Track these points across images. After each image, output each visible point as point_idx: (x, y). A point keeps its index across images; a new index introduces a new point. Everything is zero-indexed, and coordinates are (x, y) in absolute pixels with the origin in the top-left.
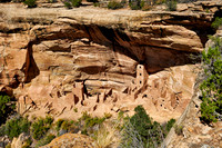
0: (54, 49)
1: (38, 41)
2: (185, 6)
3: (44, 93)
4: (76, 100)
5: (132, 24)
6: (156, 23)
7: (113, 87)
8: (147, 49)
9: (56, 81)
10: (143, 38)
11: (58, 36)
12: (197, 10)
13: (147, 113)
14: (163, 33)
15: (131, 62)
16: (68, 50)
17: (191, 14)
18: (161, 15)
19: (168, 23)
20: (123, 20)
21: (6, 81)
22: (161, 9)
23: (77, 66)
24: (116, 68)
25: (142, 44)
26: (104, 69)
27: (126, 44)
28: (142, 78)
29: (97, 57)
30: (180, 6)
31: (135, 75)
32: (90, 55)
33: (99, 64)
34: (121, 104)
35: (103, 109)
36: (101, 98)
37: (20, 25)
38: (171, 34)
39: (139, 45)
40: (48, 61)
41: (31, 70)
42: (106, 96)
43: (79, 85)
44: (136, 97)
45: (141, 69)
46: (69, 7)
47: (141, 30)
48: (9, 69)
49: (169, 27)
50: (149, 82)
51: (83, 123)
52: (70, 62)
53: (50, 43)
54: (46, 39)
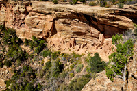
0: (64, 23)
1: (57, 19)
2: (128, 6)
3: (58, 41)
4: (71, 46)
5: (99, 14)
6: (111, 14)
7: (87, 42)
8: (106, 26)
9: (63, 37)
10: (104, 21)
11: (65, 17)
12: (134, 9)
13: (100, 56)
14: (114, 19)
15: (97, 32)
16: (69, 24)
17: (131, 10)
18: (115, 10)
19: (117, 14)
20: (95, 12)
21: (44, 34)
22: (115, 7)
23: (73, 31)
24: (90, 34)
25: (103, 24)
26: (84, 34)
27: (95, 23)
28: (101, 40)
29: (81, 28)
30: (125, 6)
31: (98, 38)
32: (78, 27)
33: (82, 31)
34: (89, 50)
35: (82, 51)
36: (82, 46)
37: (51, 11)
38: (118, 20)
39: (101, 24)
40: (61, 28)
41: (54, 31)
42: (84, 46)
43: (73, 40)
44: (97, 48)
45: (101, 35)
46: (72, 4)
47: (103, 17)
48: (45, 30)
49: (118, 17)
50: (104, 42)
51: (72, 56)
52: (70, 29)
53: (62, 20)
54: (61, 18)
